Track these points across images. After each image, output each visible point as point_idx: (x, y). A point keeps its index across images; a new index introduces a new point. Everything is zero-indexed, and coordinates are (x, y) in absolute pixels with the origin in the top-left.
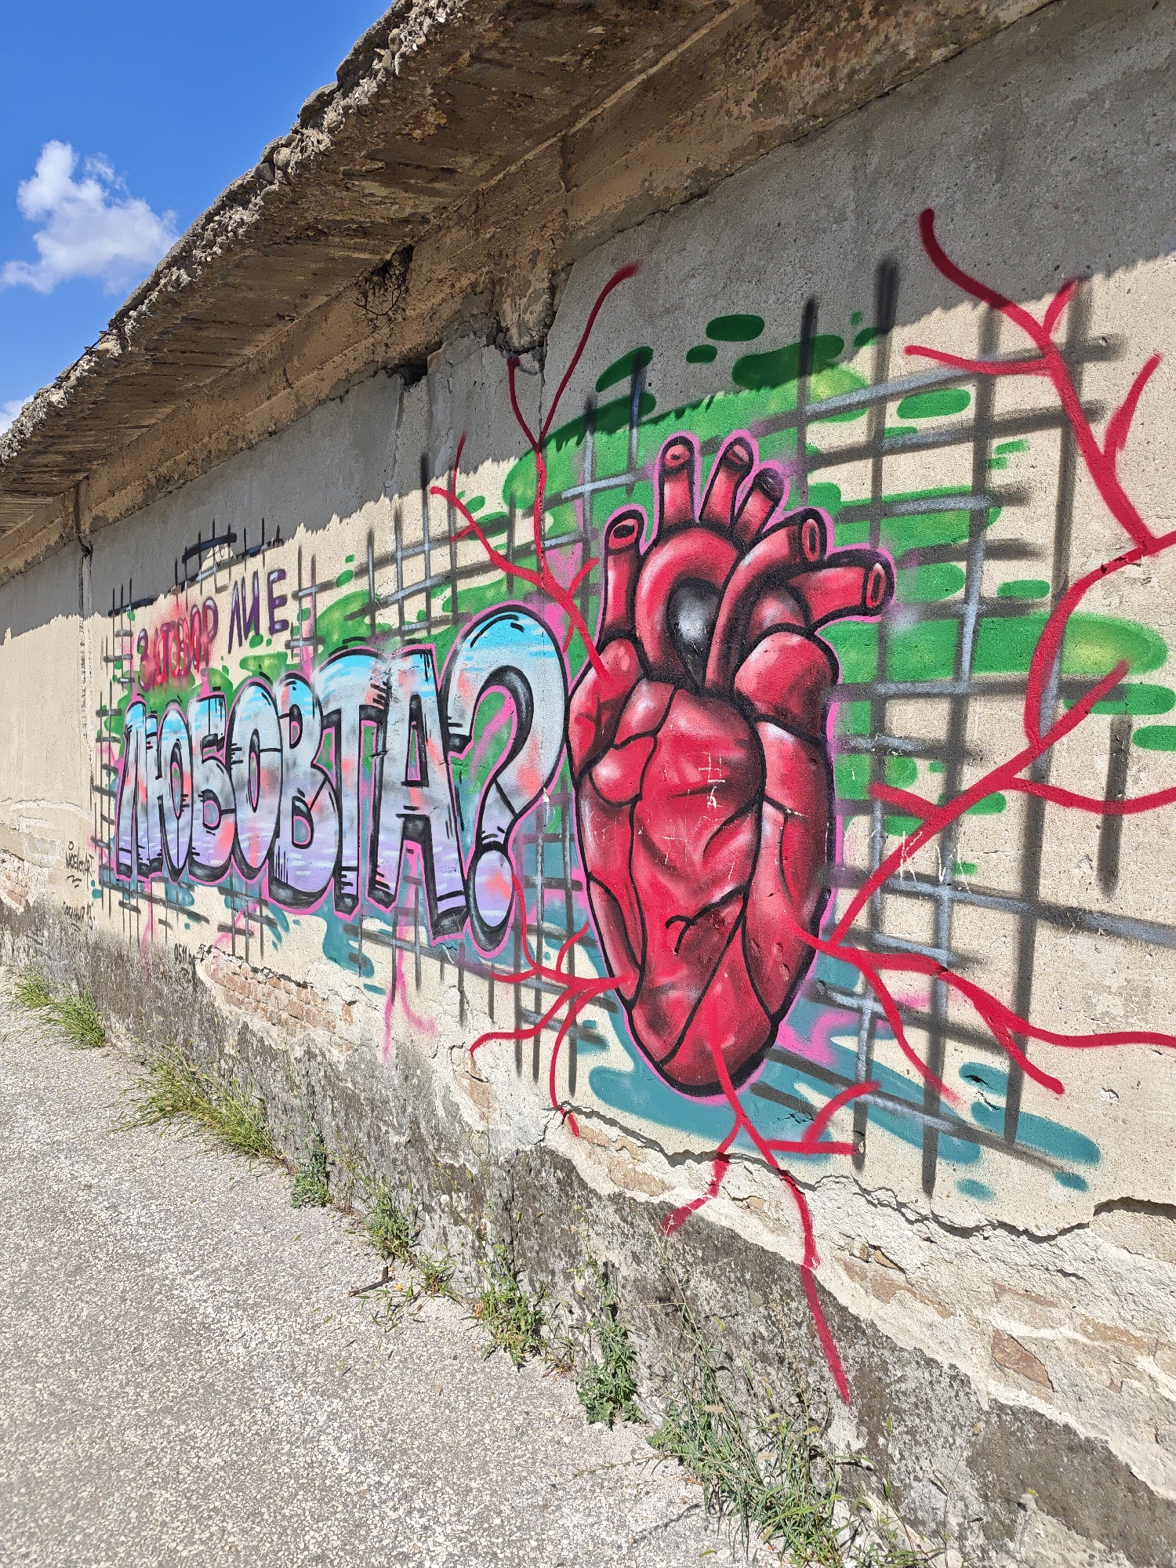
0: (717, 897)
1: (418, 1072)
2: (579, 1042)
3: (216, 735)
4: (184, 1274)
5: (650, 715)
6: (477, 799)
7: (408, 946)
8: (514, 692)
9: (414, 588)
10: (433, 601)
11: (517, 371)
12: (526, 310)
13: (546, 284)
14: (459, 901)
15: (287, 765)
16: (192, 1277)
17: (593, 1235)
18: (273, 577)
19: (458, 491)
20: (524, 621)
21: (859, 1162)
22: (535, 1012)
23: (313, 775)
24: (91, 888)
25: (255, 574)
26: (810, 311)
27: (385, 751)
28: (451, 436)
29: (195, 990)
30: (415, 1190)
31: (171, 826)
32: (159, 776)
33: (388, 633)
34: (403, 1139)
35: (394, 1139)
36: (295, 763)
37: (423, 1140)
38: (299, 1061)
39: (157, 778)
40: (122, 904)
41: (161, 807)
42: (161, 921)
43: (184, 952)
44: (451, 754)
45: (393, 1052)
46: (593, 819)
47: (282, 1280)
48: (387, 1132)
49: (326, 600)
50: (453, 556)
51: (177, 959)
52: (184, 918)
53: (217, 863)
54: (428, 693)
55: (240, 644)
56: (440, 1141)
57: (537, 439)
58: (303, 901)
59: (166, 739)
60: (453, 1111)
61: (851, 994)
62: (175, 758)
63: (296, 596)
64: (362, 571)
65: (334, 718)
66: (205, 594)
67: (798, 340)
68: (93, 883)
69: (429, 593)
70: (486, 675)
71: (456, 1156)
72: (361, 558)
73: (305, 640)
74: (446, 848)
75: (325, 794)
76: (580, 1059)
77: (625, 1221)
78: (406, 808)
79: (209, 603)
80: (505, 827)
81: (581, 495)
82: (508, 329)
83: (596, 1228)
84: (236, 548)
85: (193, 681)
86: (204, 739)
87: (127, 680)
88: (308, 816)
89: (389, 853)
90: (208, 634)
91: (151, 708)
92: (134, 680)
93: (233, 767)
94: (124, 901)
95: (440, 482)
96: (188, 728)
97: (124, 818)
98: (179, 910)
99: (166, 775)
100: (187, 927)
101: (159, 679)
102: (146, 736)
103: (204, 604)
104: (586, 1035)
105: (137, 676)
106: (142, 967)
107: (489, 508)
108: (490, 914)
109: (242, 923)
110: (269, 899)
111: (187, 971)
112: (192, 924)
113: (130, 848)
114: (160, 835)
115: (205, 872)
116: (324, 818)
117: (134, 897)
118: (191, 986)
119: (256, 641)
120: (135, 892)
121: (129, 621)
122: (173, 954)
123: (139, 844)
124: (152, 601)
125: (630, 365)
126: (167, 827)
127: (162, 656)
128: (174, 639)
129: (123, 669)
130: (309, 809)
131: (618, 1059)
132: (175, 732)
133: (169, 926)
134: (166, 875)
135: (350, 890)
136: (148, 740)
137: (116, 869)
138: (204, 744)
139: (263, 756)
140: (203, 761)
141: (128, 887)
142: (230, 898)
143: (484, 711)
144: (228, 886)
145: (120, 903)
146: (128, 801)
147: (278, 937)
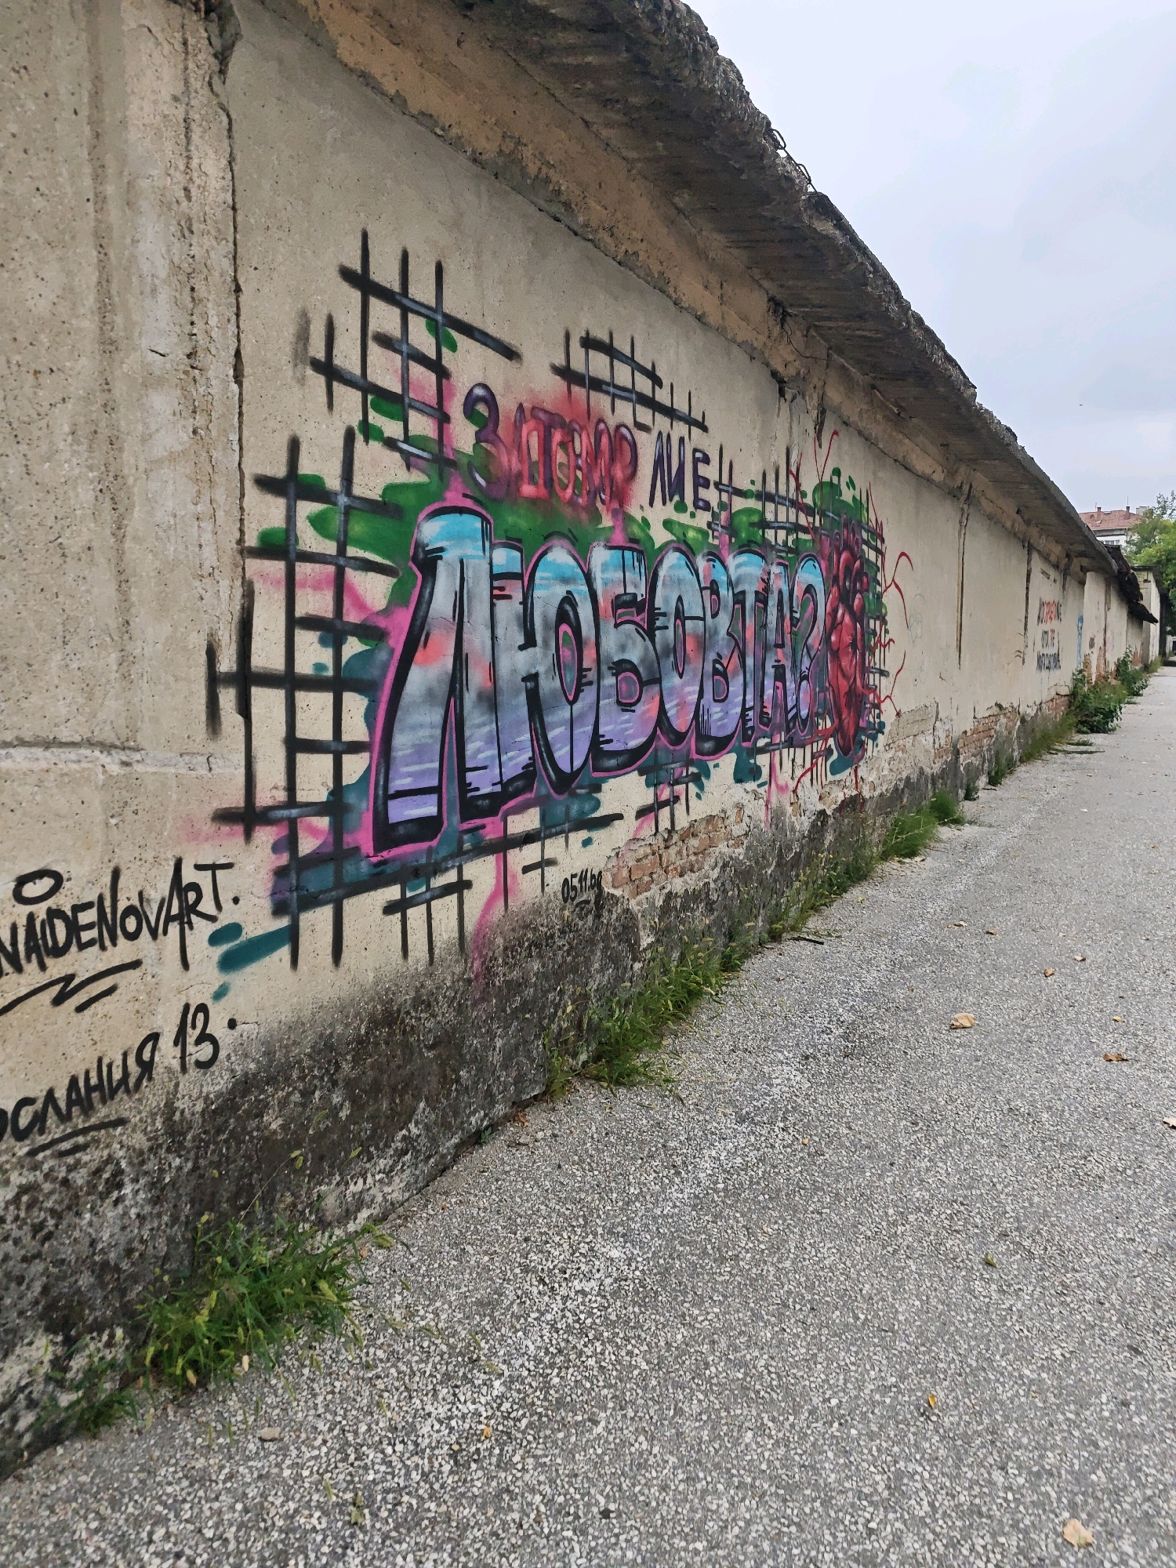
0: (851, 682)
1: (782, 818)
2: (827, 756)
3: (635, 595)
5: (842, 616)
6: (800, 654)
7: (777, 747)
8: (812, 598)
10: (789, 537)
12: (812, 409)
14: (795, 711)
15: (710, 632)
18: (698, 454)
19: (799, 481)
20: (816, 565)
22: (816, 752)
23: (728, 641)
24: (216, 952)
25: (682, 440)
27: (766, 624)
28: (798, 448)
31: (557, 716)
32: (529, 645)
33: (771, 546)
34: (773, 867)
36: (715, 631)
37: (783, 856)
39: (524, 647)
40: (397, 907)
41: (531, 692)
42: (529, 868)
43: (582, 878)
44: (793, 628)
45: (770, 817)
46: (830, 659)
48: (766, 872)
49: (737, 503)
50: (796, 517)
52: (580, 836)
53: (633, 744)
54: (785, 589)
55: (664, 503)
57: (820, 479)
62: (566, 616)
63: (717, 486)
64: (760, 496)
66: (619, 417)
68: (228, 932)
69: (789, 531)
70: (805, 586)
72: (759, 487)
73: (723, 527)
74: (791, 681)
75: (736, 656)
76: (828, 763)
78: (775, 661)
80: (808, 667)
81: (830, 517)
84: (662, 396)
85: (599, 519)
86: (618, 597)
87: (425, 455)
88: (724, 675)
89: (769, 692)
90: (624, 468)
91: (506, 531)
92: (453, 464)
93: (657, 633)
94: (409, 894)
95: (794, 470)
96: (589, 579)
97: (413, 728)
98: (570, 831)
99: (546, 643)
100: (587, 842)
101: (528, 490)
102: (493, 577)
103: (618, 427)
104: (829, 752)
105: (465, 461)
106: (469, 981)
107: (809, 500)
108: (804, 713)
109: (666, 794)
110: (695, 756)
111: (587, 902)
112: (595, 835)
113: (435, 783)
114: (528, 735)
115: (621, 759)
116: (735, 674)
117: (447, 869)
118: (590, 918)
119: (681, 507)
120: (452, 856)
121: (433, 341)
122: (560, 897)
123: (469, 765)
124: (509, 353)
125: (837, 472)
126: (548, 719)
127: (535, 456)
128: (562, 444)
129: (410, 427)
130: (725, 669)
131: (835, 755)
132: (565, 580)
133: (551, 862)
134: (543, 791)
135: (750, 724)
136: (496, 584)
137: (371, 844)
138: (619, 603)
139: (688, 623)
140: (616, 626)
141: (423, 861)
142: (653, 775)
143: (804, 606)
144: (651, 763)
145: (390, 909)
146: (430, 695)
147: (701, 787)
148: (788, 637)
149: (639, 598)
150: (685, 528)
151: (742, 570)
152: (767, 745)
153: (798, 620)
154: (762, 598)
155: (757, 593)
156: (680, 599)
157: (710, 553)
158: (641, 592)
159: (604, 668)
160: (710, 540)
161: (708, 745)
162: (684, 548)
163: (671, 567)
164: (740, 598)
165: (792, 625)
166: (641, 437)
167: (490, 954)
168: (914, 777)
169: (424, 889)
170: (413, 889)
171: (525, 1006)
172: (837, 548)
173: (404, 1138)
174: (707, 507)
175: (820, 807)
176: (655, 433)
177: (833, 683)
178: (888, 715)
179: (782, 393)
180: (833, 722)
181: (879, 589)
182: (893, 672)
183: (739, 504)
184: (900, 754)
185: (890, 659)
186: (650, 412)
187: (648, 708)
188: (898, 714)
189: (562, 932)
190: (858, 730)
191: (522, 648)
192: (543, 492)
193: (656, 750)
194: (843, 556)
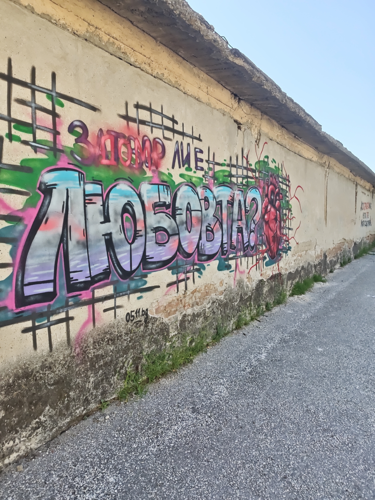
0: (275, 233)
1: (242, 283)
3: (164, 202)
5: (270, 209)
6: (250, 223)
7: (239, 257)
8: (256, 203)
9: (240, 176)
14: (248, 243)
15: (204, 216)
18: (197, 150)
19: (248, 160)
20: (257, 190)
22: (259, 258)
23: (214, 219)
25: (188, 144)
26: (278, 164)
27: (233, 212)
28: (247, 148)
31: (122, 249)
32: (106, 221)
33: (234, 184)
36: (207, 215)
41: (110, 240)
42: (107, 310)
43: (137, 312)
44: (246, 214)
45: (236, 283)
46: (265, 225)
50: (247, 173)
51: (128, 321)
52: (135, 296)
53: (166, 258)
54: (242, 200)
55: (180, 168)
57: (259, 159)
58: (211, 257)
59: (115, 199)
62: (126, 211)
63: (207, 161)
64: (228, 165)
66: (155, 135)
69: (243, 178)
70: (252, 198)
72: (228, 162)
73: (210, 177)
74: (245, 233)
75: (218, 224)
76: (264, 262)
78: (238, 226)
80: (254, 227)
81: (263, 173)
84: (178, 127)
85: (145, 173)
86: (155, 203)
87: (46, 147)
88: (212, 231)
89: (234, 237)
90: (158, 154)
91: (93, 177)
92: (62, 151)
93: (177, 216)
94: (37, 324)
95: (245, 155)
96: (140, 196)
97: (39, 256)
98: (130, 294)
99: (116, 221)
100: (139, 298)
101: (105, 162)
102: (85, 195)
103: (154, 139)
104: (265, 258)
105: (69, 150)
106: (73, 357)
107: (253, 167)
108: (252, 244)
109: (182, 276)
110: (198, 262)
111: (140, 321)
112: (144, 294)
113: (52, 278)
114: (107, 257)
115: (158, 265)
116: (217, 231)
117: (59, 313)
118: (142, 328)
119: (189, 169)
120: (62, 307)
121: (50, 103)
122: (125, 319)
123: (71, 270)
124: (94, 109)
125: (267, 157)
126: (117, 251)
127: (109, 148)
128: (124, 144)
129: (37, 136)
130: (212, 229)
131: (268, 259)
132: (126, 196)
133: (119, 307)
134: (115, 279)
135: (225, 249)
136: (87, 198)
137: (14, 305)
138: (155, 205)
139: (192, 212)
140: (155, 214)
141: (46, 310)
142: (175, 269)
143: (251, 206)
144: (175, 265)
145: (25, 331)
146: (49, 243)
147: (201, 273)
148: (244, 218)
149: (167, 203)
150: (191, 177)
151: (220, 193)
152: (234, 256)
153: (248, 211)
154: (231, 203)
155: (228, 201)
156: (189, 203)
157: (204, 187)
158: (168, 200)
159: (149, 230)
160: (204, 181)
161: (204, 258)
162: (190, 184)
163: (184, 192)
164: (219, 203)
165: (246, 212)
166: (166, 143)
167: (85, 345)
168: (306, 266)
169: (46, 321)
170: (38, 322)
171: (106, 364)
172: (267, 184)
173: (37, 422)
174: (202, 169)
175: (261, 278)
176: (174, 142)
177: (267, 233)
178: (292, 243)
179: (239, 128)
180: (266, 247)
181: (287, 199)
182: (294, 229)
183: (217, 168)
184: (299, 258)
185: (293, 224)
186: (172, 133)
187: (173, 244)
188: (297, 243)
189: (127, 334)
190: (278, 250)
191: (102, 223)
192: (113, 162)
193: (177, 260)
194: (270, 187)
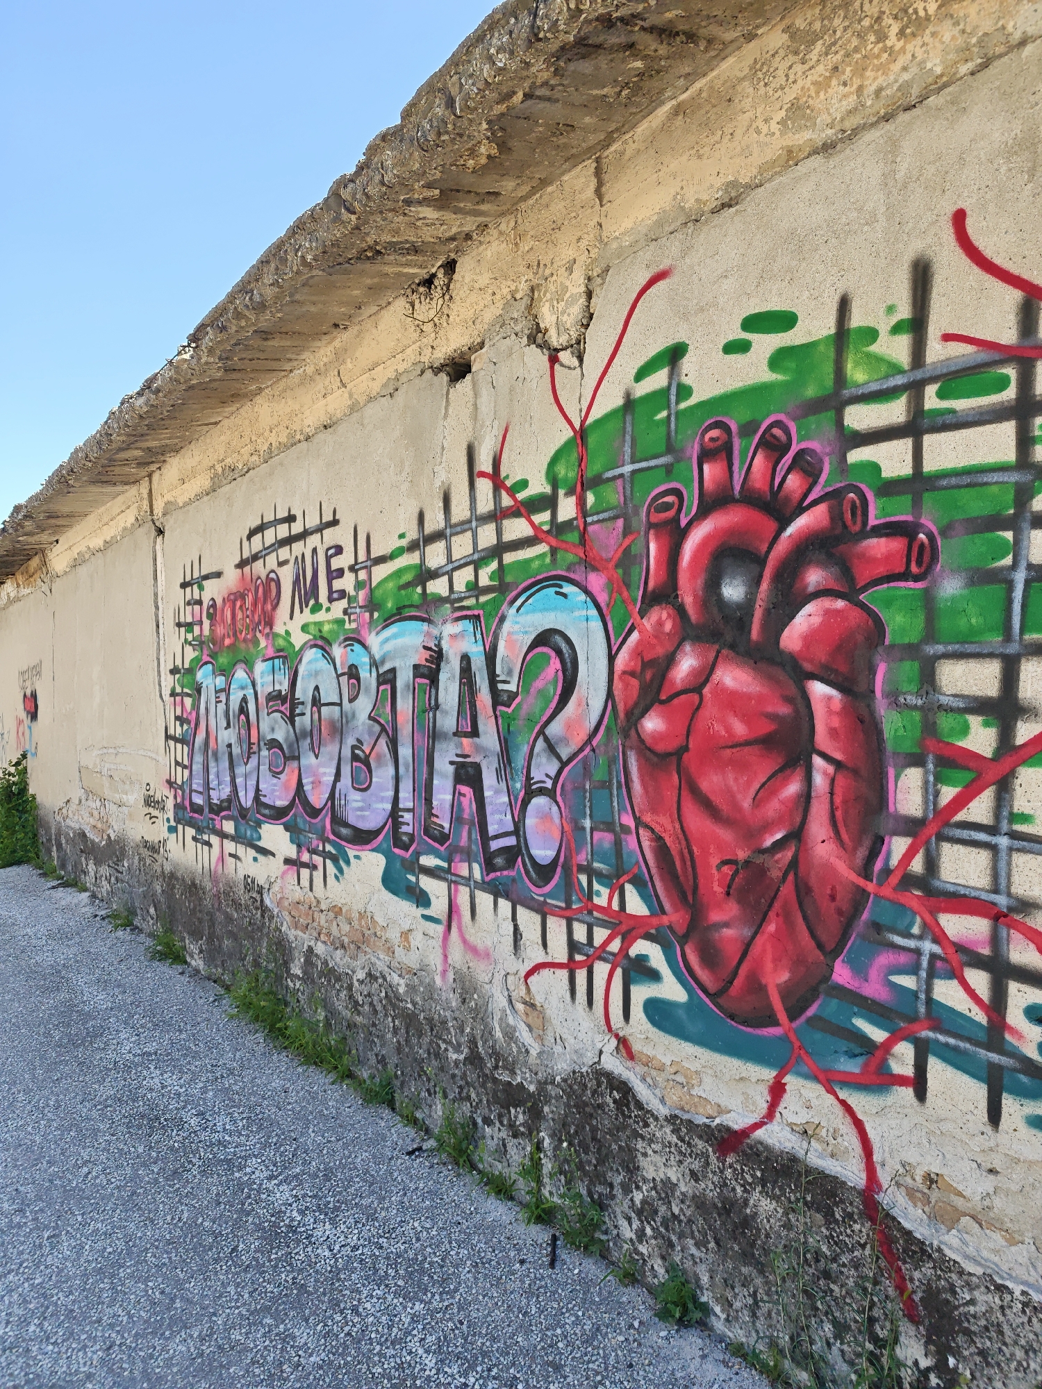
0: (768, 842)
1: (475, 996)
2: (632, 974)
3: (280, 691)
4: (270, 1178)
5: (694, 673)
6: (525, 749)
7: (463, 881)
8: (559, 652)
9: (462, 562)
10: (481, 572)
11: (557, 366)
12: (564, 312)
13: (583, 289)
14: (511, 841)
15: (347, 717)
16: (276, 1181)
17: (650, 1152)
18: (331, 552)
19: (503, 474)
20: (568, 589)
21: (921, 1094)
22: (587, 945)
23: (370, 728)
24: (166, 825)
25: (315, 550)
26: (844, 305)
27: (437, 706)
28: (495, 426)
29: (263, 916)
30: (474, 1104)
31: (240, 770)
32: (228, 726)
33: (440, 600)
34: (462, 1057)
35: (453, 1056)
36: (354, 715)
37: (481, 1059)
38: (361, 982)
39: (226, 728)
40: (194, 839)
41: (230, 754)
42: (230, 855)
43: (253, 882)
44: (500, 708)
45: (451, 976)
46: (640, 769)
47: (357, 1186)
48: (446, 1050)
49: (380, 572)
50: (499, 533)
51: (245, 888)
52: (252, 853)
53: (280, 803)
54: (477, 652)
55: (302, 612)
56: (497, 1061)
57: (577, 426)
58: (363, 837)
59: (234, 693)
60: (510, 1034)
61: (908, 935)
62: (243, 710)
63: (352, 569)
64: (413, 546)
65: (390, 676)
66: (268, 568)
67: (833, 331)
68: (168, 820)
69: (477, 565)
70: (533, 637)
71: (513, 1073)
72: (413, 534)
73: (360, 607)
74: (497, 792)
75: (383, 742)
76: (634, 989)
77: (683, 1140)
78: (457, 755)
79: (272, 575)
80: (553, 774)
81: (622, 476)
82: (546, 330)
83: (653, 1146)
84: (297, 528)
85: (258, 644)
86: (269, 694)
87: (197, 643)
88: (367, 762)
90: (272, 601)
91: (220, 668)
92: (204, 642)
93: (297, 718)
95: (486, 468)
96: (254, 684)
97: (197, 763)
98: (247, 845)
99: (235, 726)
100: (254, 859)
101: (227, 641)
102: (216, 692)
103: (268, 576)
104: (641, 969)
105: (207, 639)
106: (214, 895)
107: (533, 489)
108: (542, 853)
109: (306, 857)
110: (332, 837)
111: (256, 900)
112: (259, 857)
113: (202, 790)
115: (271, 812)
116: (382, 763)
117: (206, 833)
119: (316, 608)
120: (207, 828)
121: (199, 592)
123: (210, 786)
124: (219, 575)
125: (661, 361)
126: (236, 771)
127: (229, 621)
128: (240, 607)
129: (194, 633)
130: (367, 757)
131: (671, 990)
132: (243, 688)
133: (239, 859)
134: (235, 813)
135: (407, 829)
136: (217, 696)
137: (189, 808)
138: (270, 698)
139: (324, 709)
140: (268, 714)
141: (200, 824)
142: (295, 835)
143: (529, 671)
144: (293, 824)
146: (200, 749)
147: (341, 871)
148: (487, 724)
149: (283, 693)
150: (319, 624)
153: (514, 695)
154: (429, 672)
156: (317, 688)
158: (284, 687)
159: (262, 743)
160: (347, 626)
161: (344, 831)
162: (320, 642)
163: (310, 662)
164: (388, 679)
165: (495, 704)
166: (282, 572)
167: (219, 889)
169: (201, 837)
170: (198, 835)
172: (668, 526)
176: (292, 561)
177: (661, 823)
179: (463, 372)
180: (658, 908)
183: (382, 572)
186: (289, 547)
187: (290, 778)
192: (233, 640)
193: (296, 816)
